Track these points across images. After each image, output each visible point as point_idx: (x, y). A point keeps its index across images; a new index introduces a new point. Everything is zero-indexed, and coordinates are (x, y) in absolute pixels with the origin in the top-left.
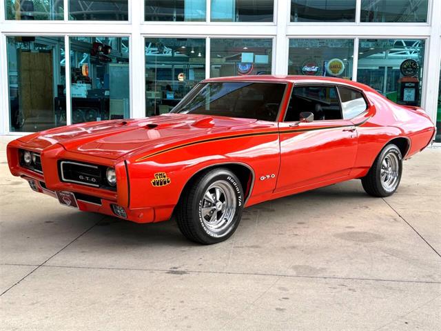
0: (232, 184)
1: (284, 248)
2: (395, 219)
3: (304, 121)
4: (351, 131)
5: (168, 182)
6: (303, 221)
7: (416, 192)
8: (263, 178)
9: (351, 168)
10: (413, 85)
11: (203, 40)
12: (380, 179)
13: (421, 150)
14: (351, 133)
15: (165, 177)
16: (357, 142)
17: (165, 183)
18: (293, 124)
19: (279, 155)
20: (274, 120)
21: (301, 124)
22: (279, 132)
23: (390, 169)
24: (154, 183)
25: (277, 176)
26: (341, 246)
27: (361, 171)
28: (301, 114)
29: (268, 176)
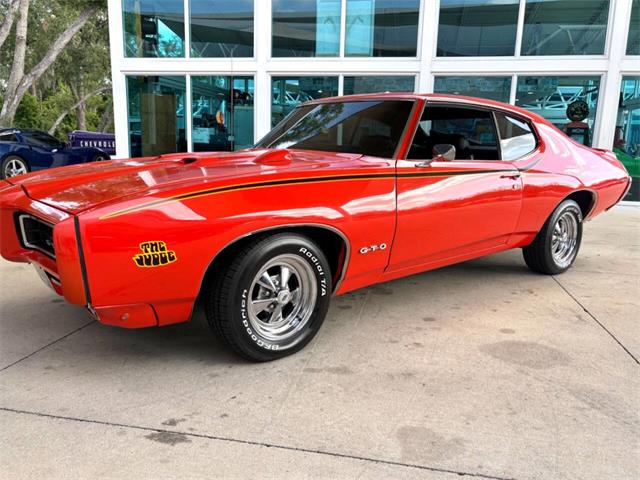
0: (309, 260)
1: (391, 377)
2: (579, 317)
3: (439, 160)
4: (513, 178)
5: (172, 259)
6: (433, 314)
7: (600, 268)
8: (365, 250)
9: (510, 234)
10: (582, 131)
11: (336, 79)
12: (550, 249)
13: (607, 209)
14: (513, 182)
15: (162, 249)
16: (521, 196)
17: (164, 260)
18: (420, 163)
19: (396, 213)
20: (390, 156)
21: (434, 164)
22: (396, 176)
23: (565, 235)
24: (140, 261)
25: (391, 246)
26: (493, 376)
27: (524, 237)
28: (435, 148)
29: (374, 247)
